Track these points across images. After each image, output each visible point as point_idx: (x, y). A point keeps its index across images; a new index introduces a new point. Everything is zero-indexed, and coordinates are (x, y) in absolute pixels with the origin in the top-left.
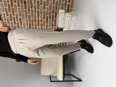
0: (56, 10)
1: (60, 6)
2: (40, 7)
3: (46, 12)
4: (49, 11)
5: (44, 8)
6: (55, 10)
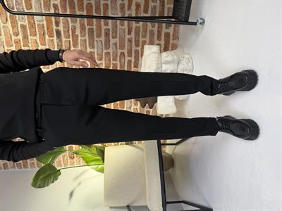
0: (137, 48)
1: (145, 37)
3: (111, 54)
4: (119, 51)
5: (106, 44)
6: (134, 48)
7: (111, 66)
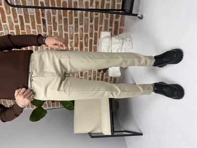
1: (102, 24)
2: (68, 28)
3: (79, 36)
4: (84, 34)
5: (75, 29)
6: (94, 32)
7: (79, 43)
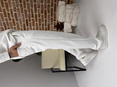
3: (44, 5)
4: (47, 4)
5: (41, 1)
6: (54, 3)
7: (44, 11)
